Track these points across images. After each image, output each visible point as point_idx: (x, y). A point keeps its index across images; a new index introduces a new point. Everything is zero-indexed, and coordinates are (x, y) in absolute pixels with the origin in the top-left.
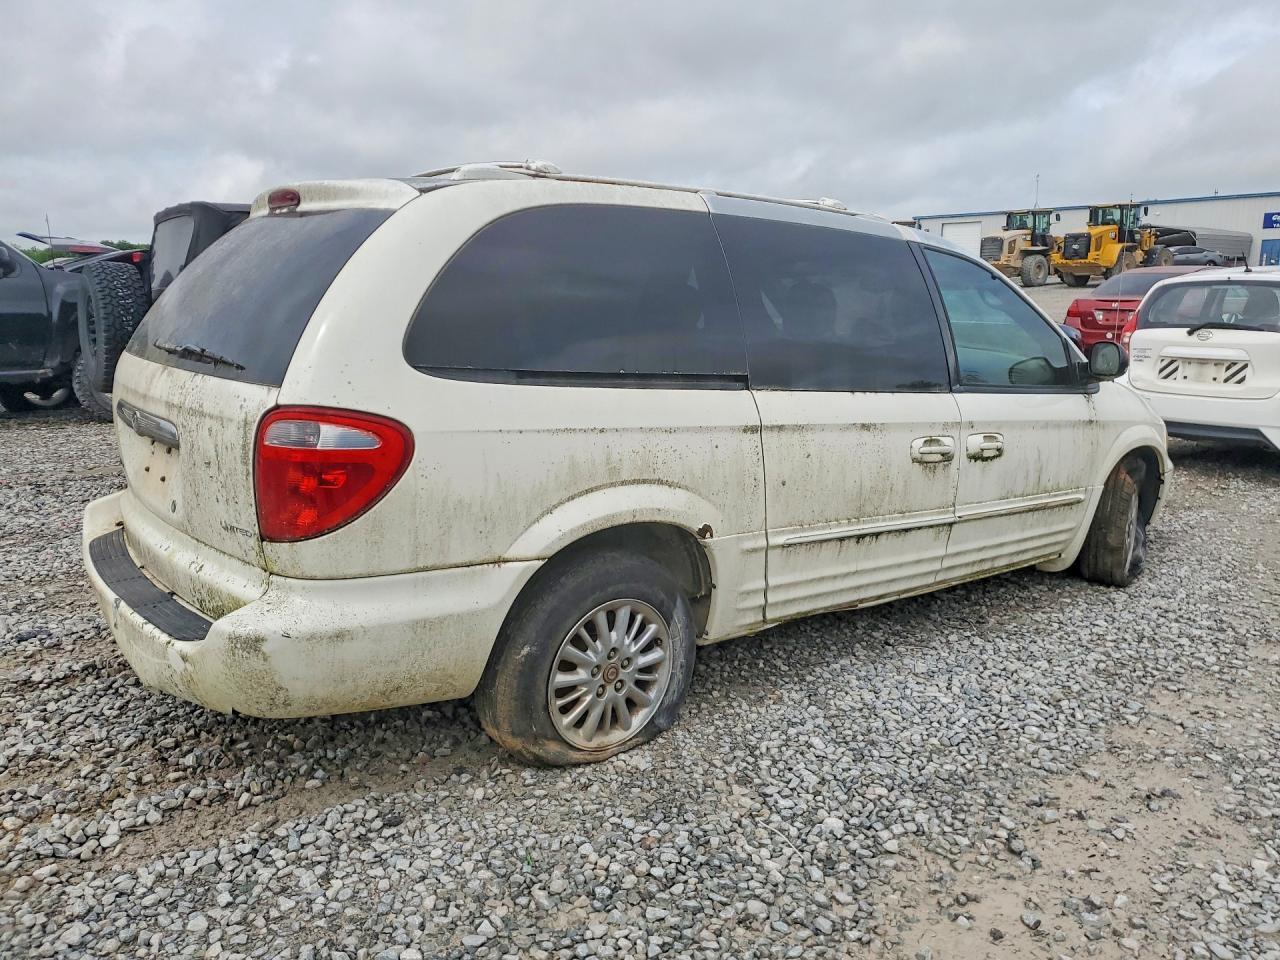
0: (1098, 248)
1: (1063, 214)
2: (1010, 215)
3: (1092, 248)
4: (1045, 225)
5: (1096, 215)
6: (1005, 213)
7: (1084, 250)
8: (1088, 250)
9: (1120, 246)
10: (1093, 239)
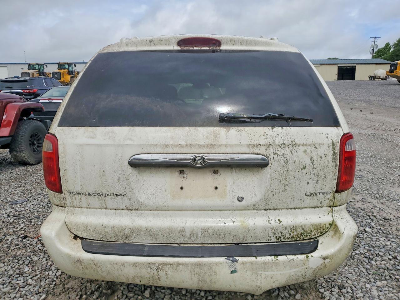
0: (63, 77)
1: (48, 65)
2: (29, 65)
3: (62, 76)
4: (42, 69)
5: (60, 66)
6: (27, 64)
7: (59, 77)
8: (61, 77)
9: (70, 76)
10: (62, 74)
